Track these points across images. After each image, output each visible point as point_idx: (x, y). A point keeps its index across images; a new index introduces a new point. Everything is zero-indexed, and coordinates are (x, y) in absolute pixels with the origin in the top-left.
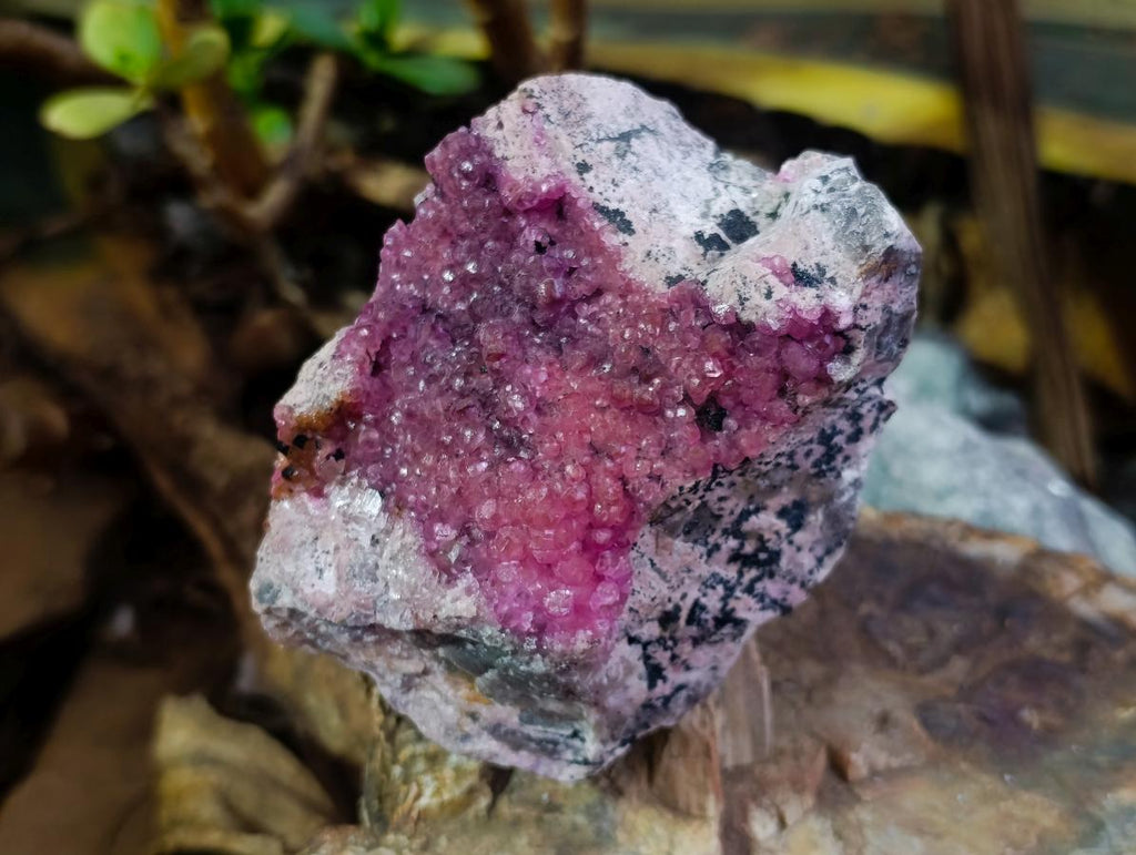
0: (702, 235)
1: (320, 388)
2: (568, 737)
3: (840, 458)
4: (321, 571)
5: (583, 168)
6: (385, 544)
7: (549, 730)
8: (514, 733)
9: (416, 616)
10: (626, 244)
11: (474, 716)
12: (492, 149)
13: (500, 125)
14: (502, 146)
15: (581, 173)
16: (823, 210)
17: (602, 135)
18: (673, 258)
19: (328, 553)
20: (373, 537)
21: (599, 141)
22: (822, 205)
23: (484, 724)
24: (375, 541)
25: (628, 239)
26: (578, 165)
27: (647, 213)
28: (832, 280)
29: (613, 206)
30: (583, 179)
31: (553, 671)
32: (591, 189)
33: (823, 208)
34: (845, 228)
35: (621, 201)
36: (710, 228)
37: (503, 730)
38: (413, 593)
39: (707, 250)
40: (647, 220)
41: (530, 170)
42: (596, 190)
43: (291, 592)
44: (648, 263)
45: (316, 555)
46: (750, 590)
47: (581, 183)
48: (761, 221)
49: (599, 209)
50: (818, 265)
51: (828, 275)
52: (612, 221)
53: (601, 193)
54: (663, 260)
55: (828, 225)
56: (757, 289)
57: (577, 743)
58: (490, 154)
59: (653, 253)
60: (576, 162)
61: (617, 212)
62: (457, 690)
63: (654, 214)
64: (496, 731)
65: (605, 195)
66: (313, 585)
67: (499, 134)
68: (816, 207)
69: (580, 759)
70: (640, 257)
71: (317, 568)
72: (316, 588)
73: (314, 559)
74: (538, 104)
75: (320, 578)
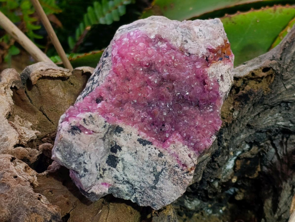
0: (119, 150)
4: (200, 31)
5: (161, 155)
6: (182, 41)
10: (138, 135)
13: (189, 156)
14: (186, 149)
15: (161, 153)
16: (80, 154)
17: (163, 173)
18: (124, 137)
19: (200, 36)
20: (187, 42)
22: (81, 156)
25: (138, 137)
26: (163, 156)
27: (138, 150)
28: (69, 132)
29: (147, 146)
30: (159, 151)
32: (155, 148)
33: (80, 155)
34: (71, 149)
35: (146, 149)
36: (119, 154)
39: (116, 145)
40: (136, 148)
41: (175, 146)
42: (154, 149)
44: (130, 132)
45: (203, 34)
47: (159, 149)
48: (107, 167)
49: (150, 143)
50: (75, 135)
51: (71, 133)
52: (145, 141)
53: (152, 148)
54: (127, 135)
55: (76, 149)
56: (88, 121)
58: (189, 146)
59: (129, 136)
60: (164, 156)
61: (144, 145)
63: (136, 151)
65: (151, 148)
66: (201, 26)
67: (189, 153)
68: (82, 155)
70: (133, 133)
71: (202, 31)
72: (200, 26)
73: (203, 33)
74: (183, 171)
75: (200, 29)
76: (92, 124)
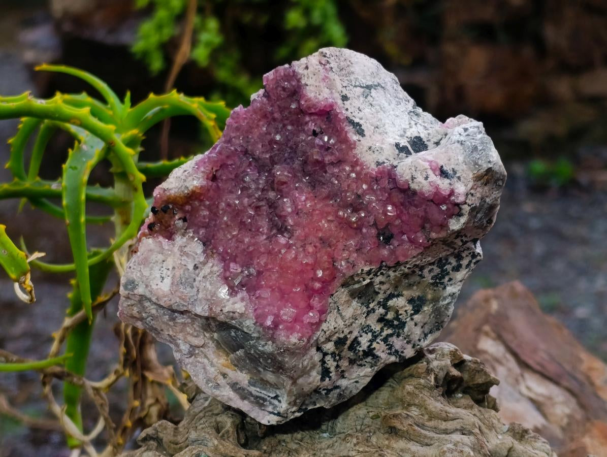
0: (399, 145)
1: (183, 182)
2: (272, 398)
3: (447, 279)
4: (163, 278)
5: (345, 98)
6: (201, 269)
7: (263, 392)
8: (244, 389)
9: (211, 309)
10: (360, 141)
11: (224, 375)
12: (301, 78)
13: (307, 68)
14: (306, 78)
15: (343, 100)
16: (462, 144)
17: (357, 84)
18: (382, 153)
19: (168, 269)
20: (195, 265)
21: (355, 86)
22: (462, 141)
23: (229, 381)
24: (196, 267)
25: (361, 138)
26: (343, 96)
27: (373, 128)
28: (459, 178)
29: (356, 120)
30: (344, 104)
31: (276, 352)
32: (347, 109)
33: (462, 143)
34: (470, 154)
35: (361, 119)
36: (404, 142)
37: (238, 386)
38: (212, 296)
39: (400, 153)
40: (373, 131)
41: (318, 94)
42: (350, 110)
43: (145, 286)
44: (369, 152)
45: (162, 269)
46: (385, 340)
48: (430, 145)
49: (349, 120)
50: (453, 169)
51: (457, 175)
52: (355, 128)
53: (352, 113)
54: (376, 153)
55: (462, 151)
56: (421, 174)
57: (276, 402)
58: (299, 81)
59: (373, 148)
60: (342, 94)
61: (358, 124)
62: (219, 359)
63: (376, 129)
64: (234, 386)
65: (353, 114)
66: (157, 285)
67: (305, 72)
68: (458, 142)
69: (276, 412)
70: (366, 148)
71: (161, 276)
72: (159, 287)
73: (160, 271)
74: (328, 61)
75: (161, 282)
76: (418, 169)
